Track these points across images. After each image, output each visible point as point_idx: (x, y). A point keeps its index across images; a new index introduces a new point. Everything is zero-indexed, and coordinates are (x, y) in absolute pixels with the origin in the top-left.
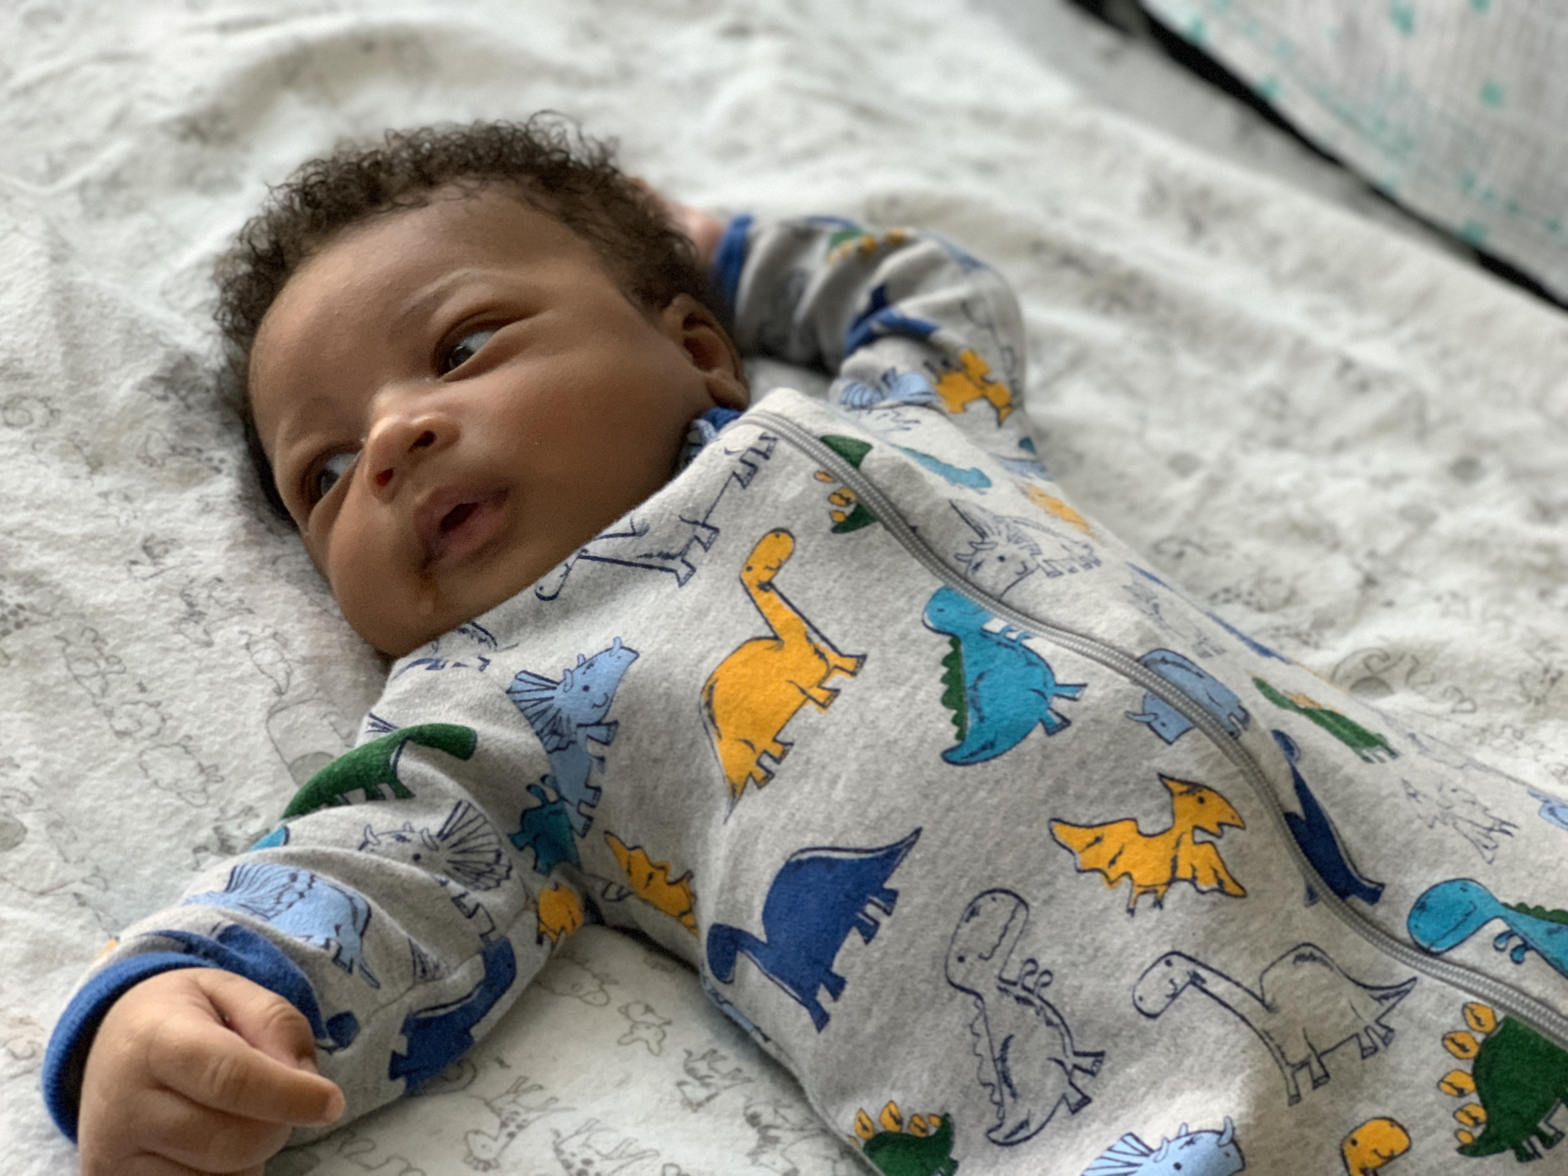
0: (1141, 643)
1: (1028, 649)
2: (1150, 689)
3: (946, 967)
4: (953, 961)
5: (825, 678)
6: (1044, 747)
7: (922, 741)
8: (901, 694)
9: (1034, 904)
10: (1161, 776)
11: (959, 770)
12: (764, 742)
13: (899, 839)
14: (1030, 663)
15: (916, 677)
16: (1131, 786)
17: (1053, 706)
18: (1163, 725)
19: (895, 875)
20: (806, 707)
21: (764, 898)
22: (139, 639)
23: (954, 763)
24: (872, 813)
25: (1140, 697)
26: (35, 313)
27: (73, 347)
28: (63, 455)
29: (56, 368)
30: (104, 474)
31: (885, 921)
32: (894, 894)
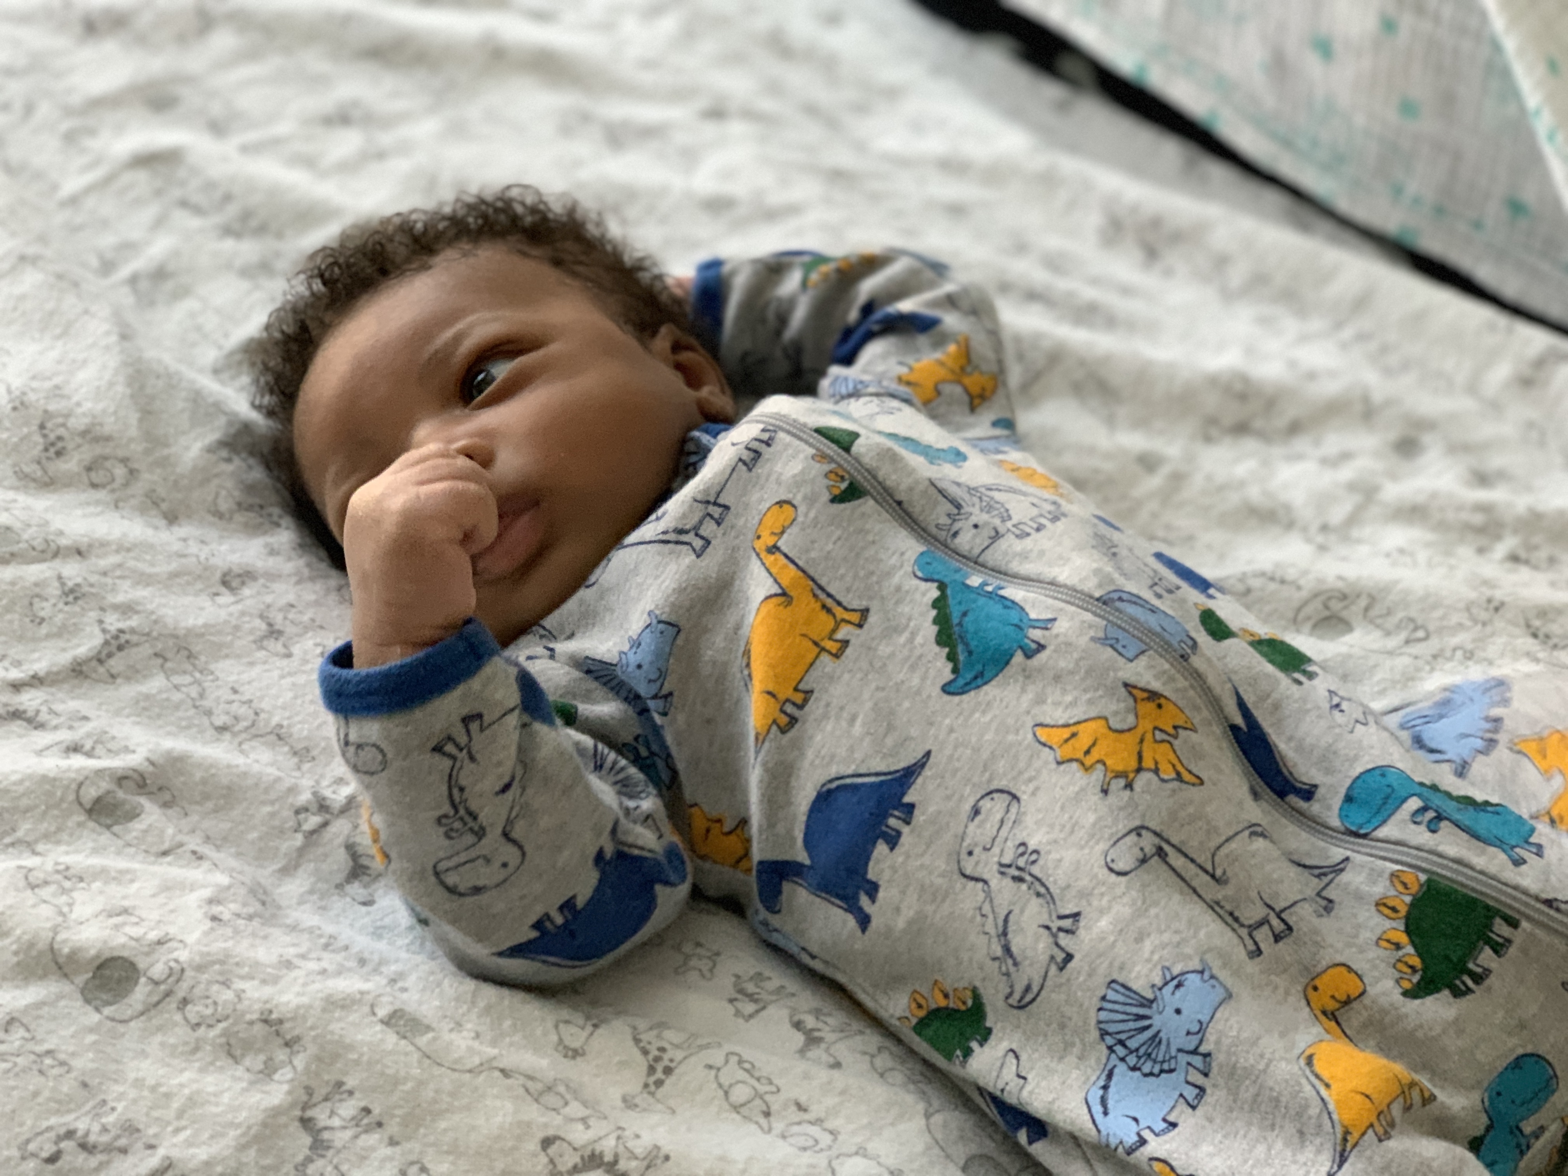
0: (1100, 585)
1: (1003, 598)
2: (1109, 620)
3: (958, 862)
4: (964, 855)
5: (834, 632)
6: (1025, 670)
7: (924, 679)
8: (901, 640)
9: (1024, 797)
10: (1126, 686)
11: (957, 699)
12: (787, 693)
13: (912, 761)
14: (1006, 609)
15: (913, 623)
16: (1100, 692)
17: (1029, 636)
18: (1125, 646)
19: (912, 790)
20: (821, 659)
21: (803, 827)
22: (227, 656)
23: (952, 694)
24: (889, 743)
25: (1102, 626)
26: (111, 384)
27: (147, 413)
28: (142, 510)
29: (133, 432)
30: (180, 525)
31: (905, 830)
32: (911, 807)
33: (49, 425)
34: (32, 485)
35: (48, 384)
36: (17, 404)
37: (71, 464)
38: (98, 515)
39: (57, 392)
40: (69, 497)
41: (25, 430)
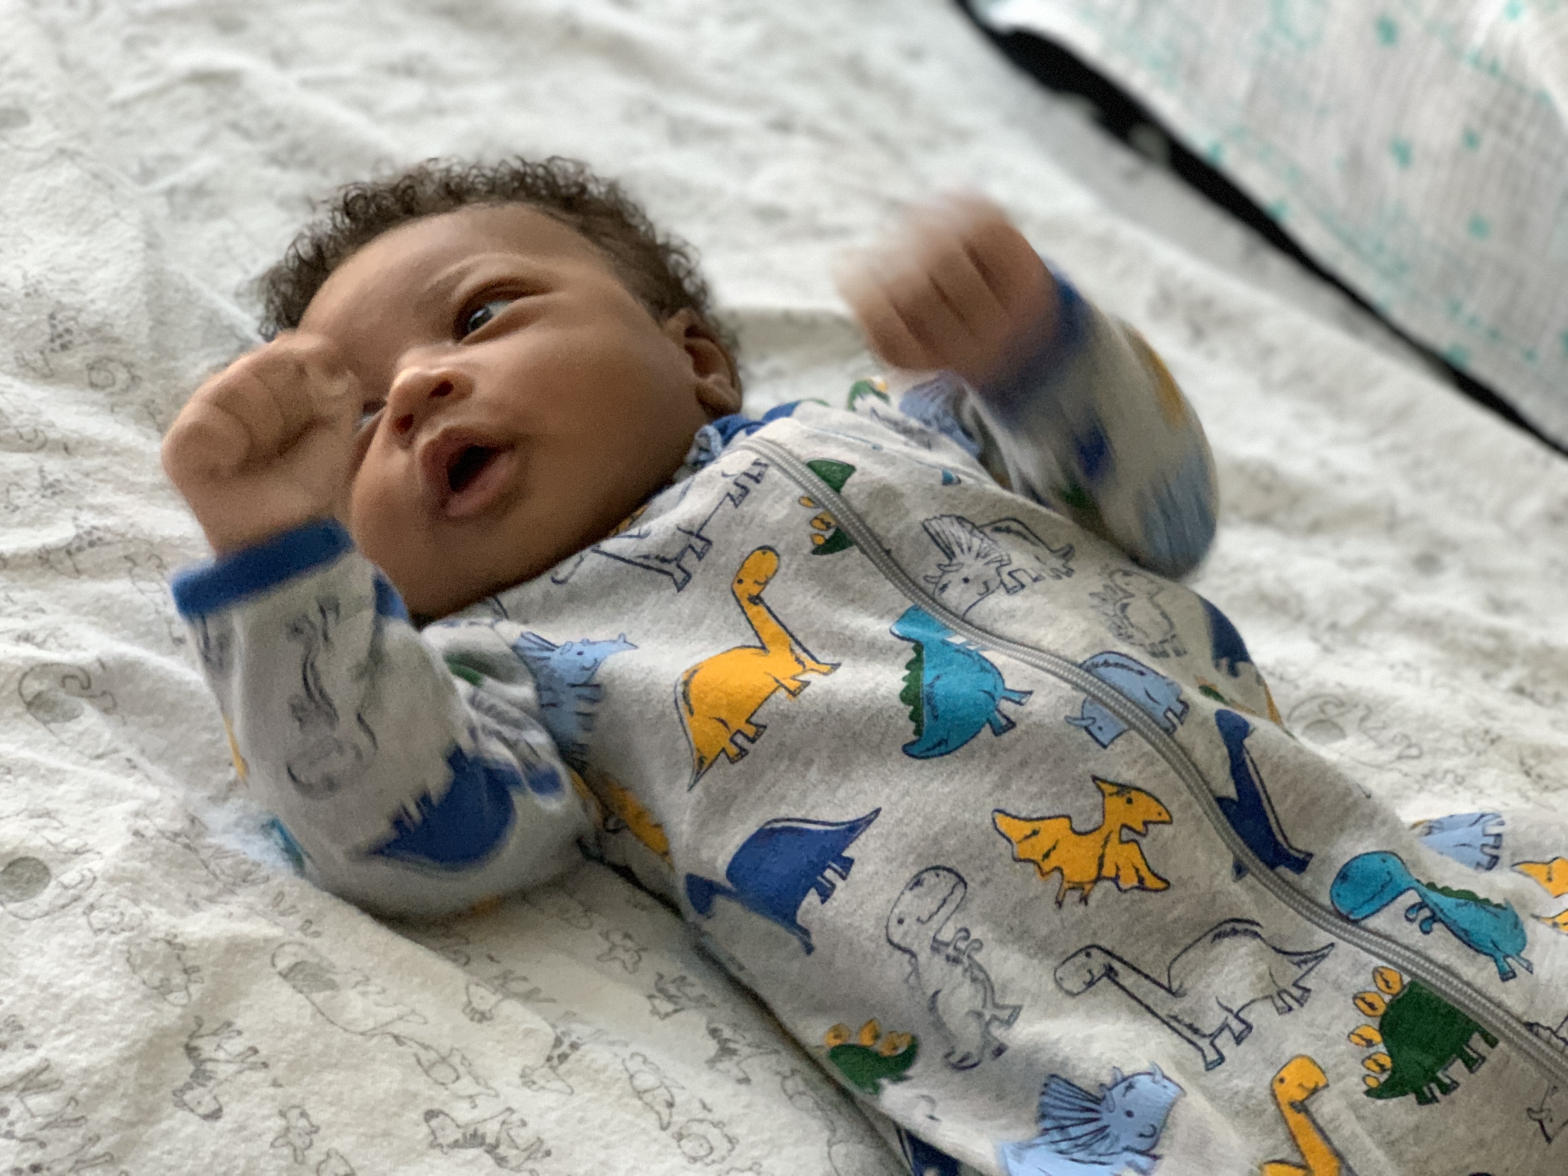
0: (1084, 649)
1: (983, 658)
2: (1090, 694)
3: (887, 927)
4: (894, 922)
5: (799, 674)
6: (992, 746)
7: (885, 734)
9: (971, 882)
10: (1095, 779)
11: (916, 762)
12: (739, 723)
13: (859, 816)
14: (984, 670)
16: (1067, 786)
17: (1001, 708)
18: (1100, 728)
19: (853, 845)
20: (778, 694)
23: (913, 756)
25: (1081, 702)
26: (129, 289)
27: (159, 322)
28: (138, 420)
29: (143, 339)
31: (840, 884)
32: (850, 862)
33: (60, 316)
34: (32, 374)
35: (65, 278)
36: (31, 290)
37: (73, 360)
38: (92, 415)
39: (73, 285)
40: (66, 392)
41: (34, 317)
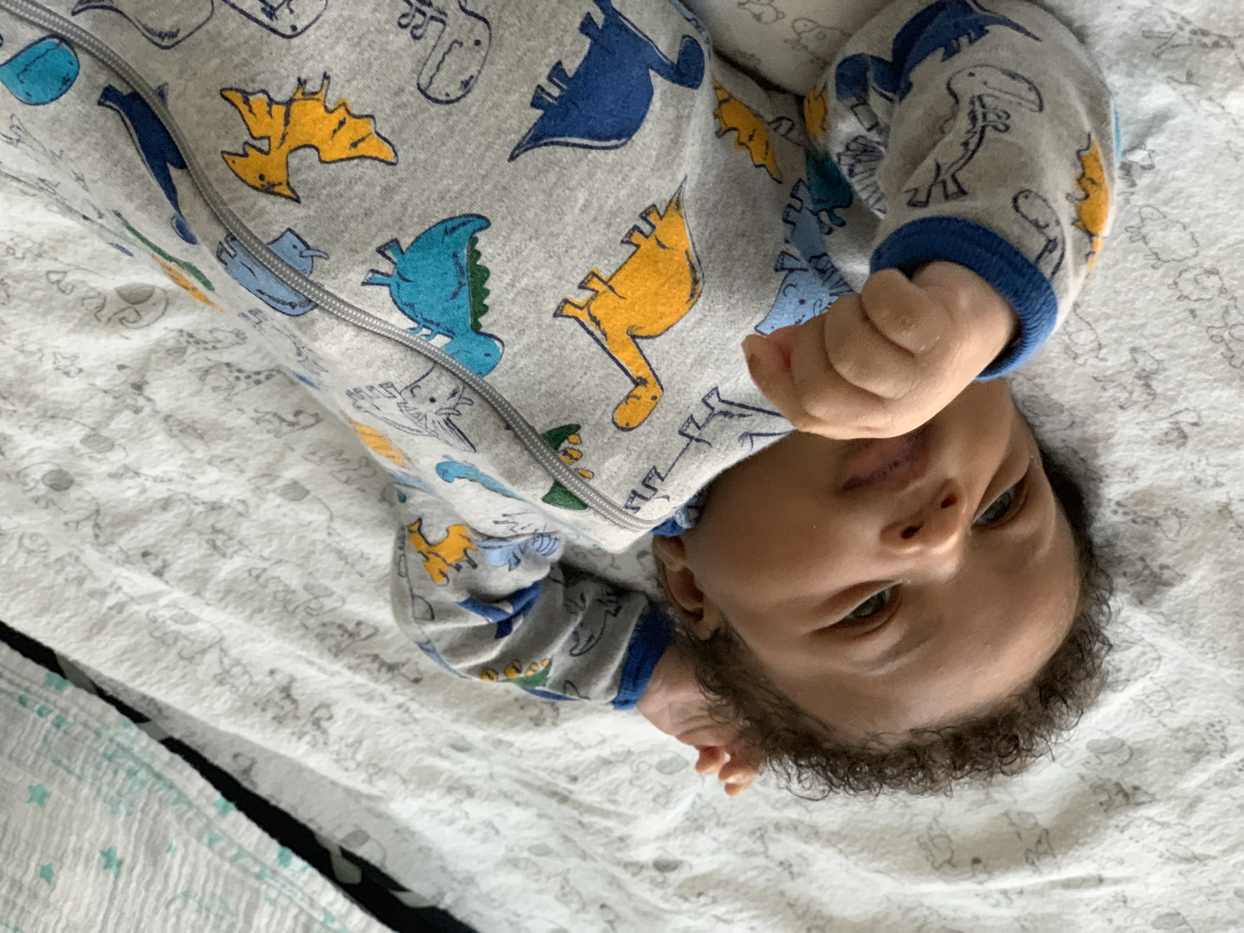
0: (313, 322)
1: (412, 319)
2: (307, 280)
3: (491, 37)
5: (592, 299)
6: (401, 229)
7: (507, 238)
8: (524, 282)
9: (413, 89)
11: (475, 210)
12: (647, 245)
13: (529, 152)
14: (411, 306)
15: (511, 296)
17: (392, 266)
19: (534, 121)
20: (609, 274)
21: (651, 108)
22: (1194, 357)
23: (479, 217)
24: (552, 177)
25: (315, 273)
30: (1217, 502)
31: (543, 81)
32: (534, 104)
